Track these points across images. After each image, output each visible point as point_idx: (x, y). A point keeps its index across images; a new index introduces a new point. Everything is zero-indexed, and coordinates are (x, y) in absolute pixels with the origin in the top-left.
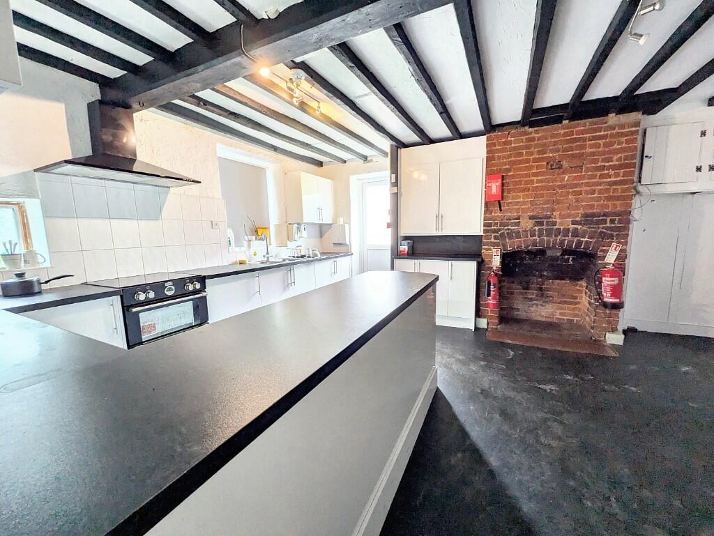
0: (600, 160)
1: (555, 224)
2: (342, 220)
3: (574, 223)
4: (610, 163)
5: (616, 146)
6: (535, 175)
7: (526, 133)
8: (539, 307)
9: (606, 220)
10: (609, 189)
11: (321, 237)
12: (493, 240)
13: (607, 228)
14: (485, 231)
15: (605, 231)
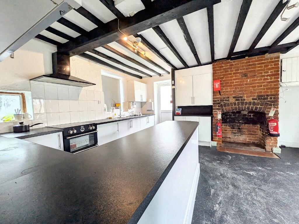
0: (263, 73)
1: (244, 100)
2: (150, 100)
3: (253, 99)
4: (268, 74)
5: (270, 67)
6: (234, 79)
7: (229, 63)
8: (239, 136)
9: (268, 98)
10: (268, 85)
11: (142, 107)
12: (217, 107)
13: (269, 101)
14: (214, 104)
15: (268, 102)
